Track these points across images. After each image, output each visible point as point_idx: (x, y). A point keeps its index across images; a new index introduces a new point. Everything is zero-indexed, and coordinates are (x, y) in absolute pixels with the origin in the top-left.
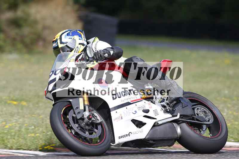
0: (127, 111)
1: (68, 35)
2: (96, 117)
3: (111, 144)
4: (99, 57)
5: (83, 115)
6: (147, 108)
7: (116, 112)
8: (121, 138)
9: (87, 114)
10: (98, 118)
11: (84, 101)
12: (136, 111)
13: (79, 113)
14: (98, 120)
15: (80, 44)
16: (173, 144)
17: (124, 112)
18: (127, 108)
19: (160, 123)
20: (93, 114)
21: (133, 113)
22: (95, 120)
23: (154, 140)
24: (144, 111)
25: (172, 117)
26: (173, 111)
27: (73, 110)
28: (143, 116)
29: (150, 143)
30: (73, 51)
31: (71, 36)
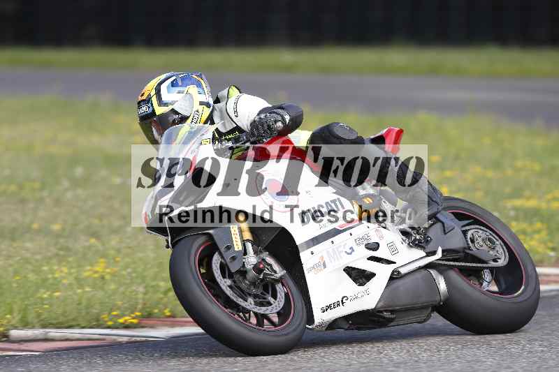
0: (333, 249)
1: (174, 84)
2: (270, 265)
3: (307, 326)
4: (265, 131)
5: (244, 263)
6: (374, 240)
7: (312, 253)
8: (327, 310)
9: (251, 260)
10: (276, 267)
11: (241, 231)
12: (351, 248)
13: (234, 258)
14: (275, 272)
15: (201, 103)
16: (429, 317)
17: (328, 252)
18: (332, 242)
19: (403, 271)
20: (264, 260)
21: (346, 252)
22: (269, 273)
23: (392, 312)
24: (369, 247)
25: (426, 256)
26: (427, 242)
27: (220, 254)
28: (368, 259)
29: (384, 318)
30: (189, 121)
31: (181, 86)
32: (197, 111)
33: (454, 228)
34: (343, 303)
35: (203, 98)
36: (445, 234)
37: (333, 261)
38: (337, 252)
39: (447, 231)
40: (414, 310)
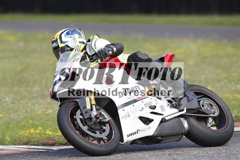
1: (67, 34)
2: (104, 115)
3: (120, 143)
4: (103, 55)
5: (91, 114)
6: (154, 104)
7: (124, 110)
9: (94, 113)
10: (106, 116)
11: (90, 100)
13: (86, 112)
14: (106, 119)
15: (80, 42)
16: (180, 139)
17: (131, 110)
18: (133, 106)
19: (167, 118)
20: (101, 113)
21: (140, 110)
22: (103, 119)
23: (162, 137)
24: (151, 108)
25: (179, 112)
26: (180, 105)
27: (81, 110)
28: (150, 113)
29: (158, 139)
30: (74, 50)
31: (71, 35)
32: (78, 46)
33: (193, 99)
34: (137, 133)
35: (81, 40)
36: (189, 102)
37: (133, 114)
38: (135, 110)
39: (189, 100)
40: (173, 136)
